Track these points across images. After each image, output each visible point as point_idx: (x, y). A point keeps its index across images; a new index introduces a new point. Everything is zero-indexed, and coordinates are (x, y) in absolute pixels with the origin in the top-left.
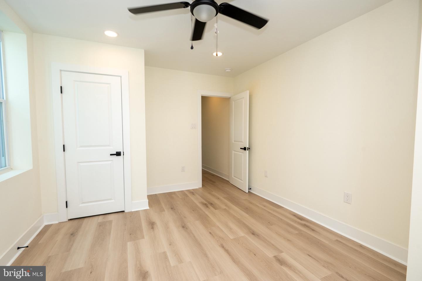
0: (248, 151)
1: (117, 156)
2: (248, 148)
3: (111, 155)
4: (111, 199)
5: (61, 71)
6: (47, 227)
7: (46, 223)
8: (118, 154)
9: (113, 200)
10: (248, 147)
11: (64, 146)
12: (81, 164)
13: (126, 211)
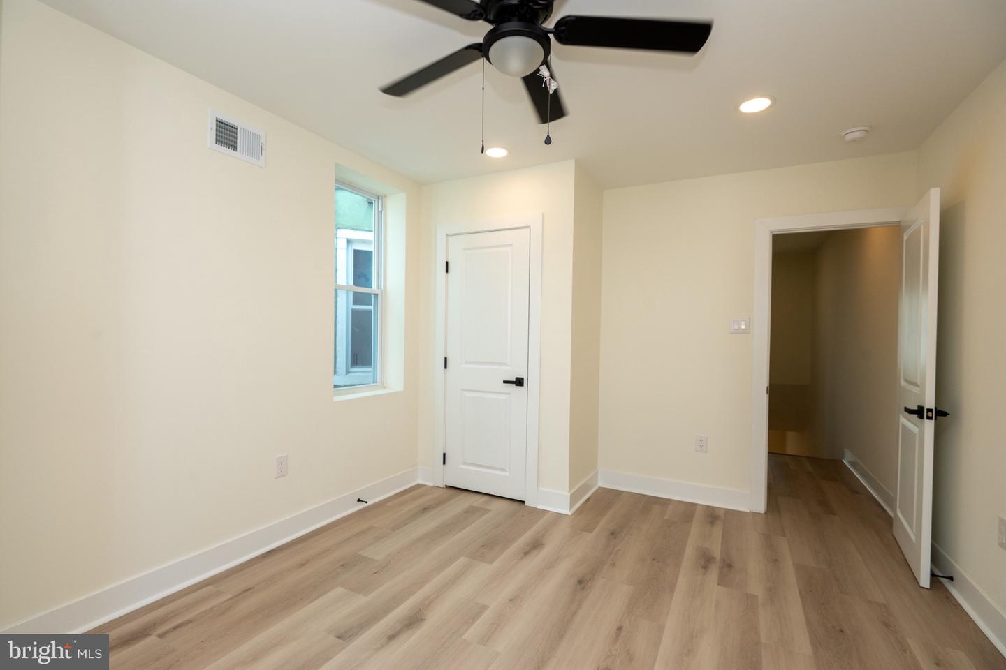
0: (933, 422)
1: (516, 385)
2: (929, 410)
3: (505, 382)
4: (503, 470)
5: (447, 235)
6: (419, 486)
7: (420, 481)
8: (519, 382)
9: (506, 471)
10: (932, 406)
11: (446, 359)
12: (467, 394)
13: (526, 504)
